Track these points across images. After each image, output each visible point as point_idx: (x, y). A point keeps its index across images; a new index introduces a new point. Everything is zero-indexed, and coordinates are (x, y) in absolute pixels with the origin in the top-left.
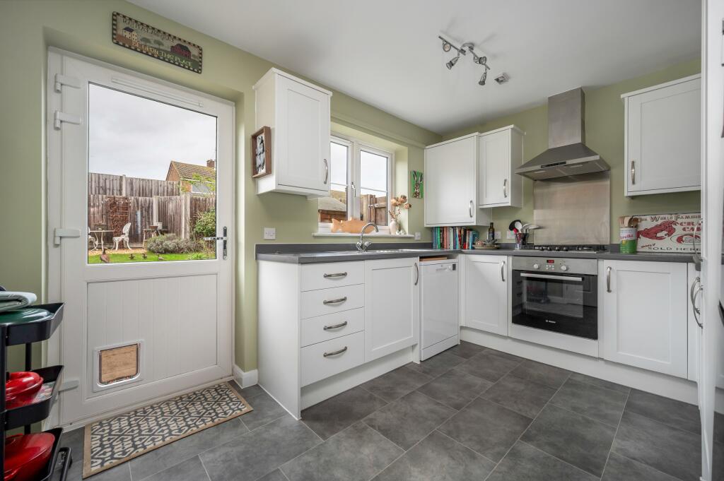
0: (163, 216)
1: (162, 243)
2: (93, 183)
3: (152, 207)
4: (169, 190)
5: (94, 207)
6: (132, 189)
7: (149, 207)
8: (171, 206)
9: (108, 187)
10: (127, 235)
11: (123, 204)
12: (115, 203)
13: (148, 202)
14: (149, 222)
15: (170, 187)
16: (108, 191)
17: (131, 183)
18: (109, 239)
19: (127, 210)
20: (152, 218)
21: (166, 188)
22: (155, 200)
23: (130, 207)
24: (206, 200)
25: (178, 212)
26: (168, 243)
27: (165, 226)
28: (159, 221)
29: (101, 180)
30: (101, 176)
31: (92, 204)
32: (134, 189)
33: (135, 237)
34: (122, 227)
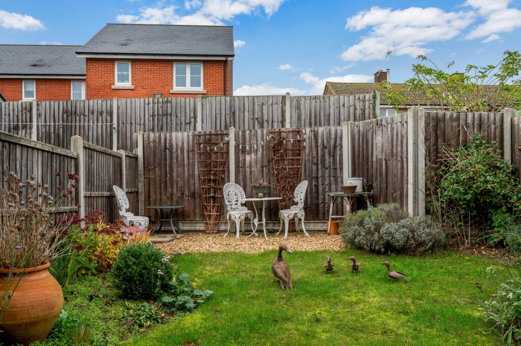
0: (361, 165)
1: (378, 227)
2: (246, 113)
3: (341, 146)
4: (358, 112)
5: (250, 153)
6: (299, 118)
7: (335, 147)
8: (380, 140)
9: (265, 118)
10: (301, 205)
11: (293, 145)
12: (280, 143)
13: (333, 137)
14: (335, 177)
15: (359, 106)
16: (265, 124)
17: (298, 108)
18: (273, 213)
19: (299, 155)
20: (341, 169)
21: (352, 109)
22: (345, 130)
23: (304, 148)
24: (458, 118)
25: (396, 153)
26: (389, 227)
27: (368, 187)
28: (354, 174)
29: (256, 107)
30: (256, 99)
31: (248, 148)
32: (303, 117)
33: (314, 211)
34: (293, 189)
